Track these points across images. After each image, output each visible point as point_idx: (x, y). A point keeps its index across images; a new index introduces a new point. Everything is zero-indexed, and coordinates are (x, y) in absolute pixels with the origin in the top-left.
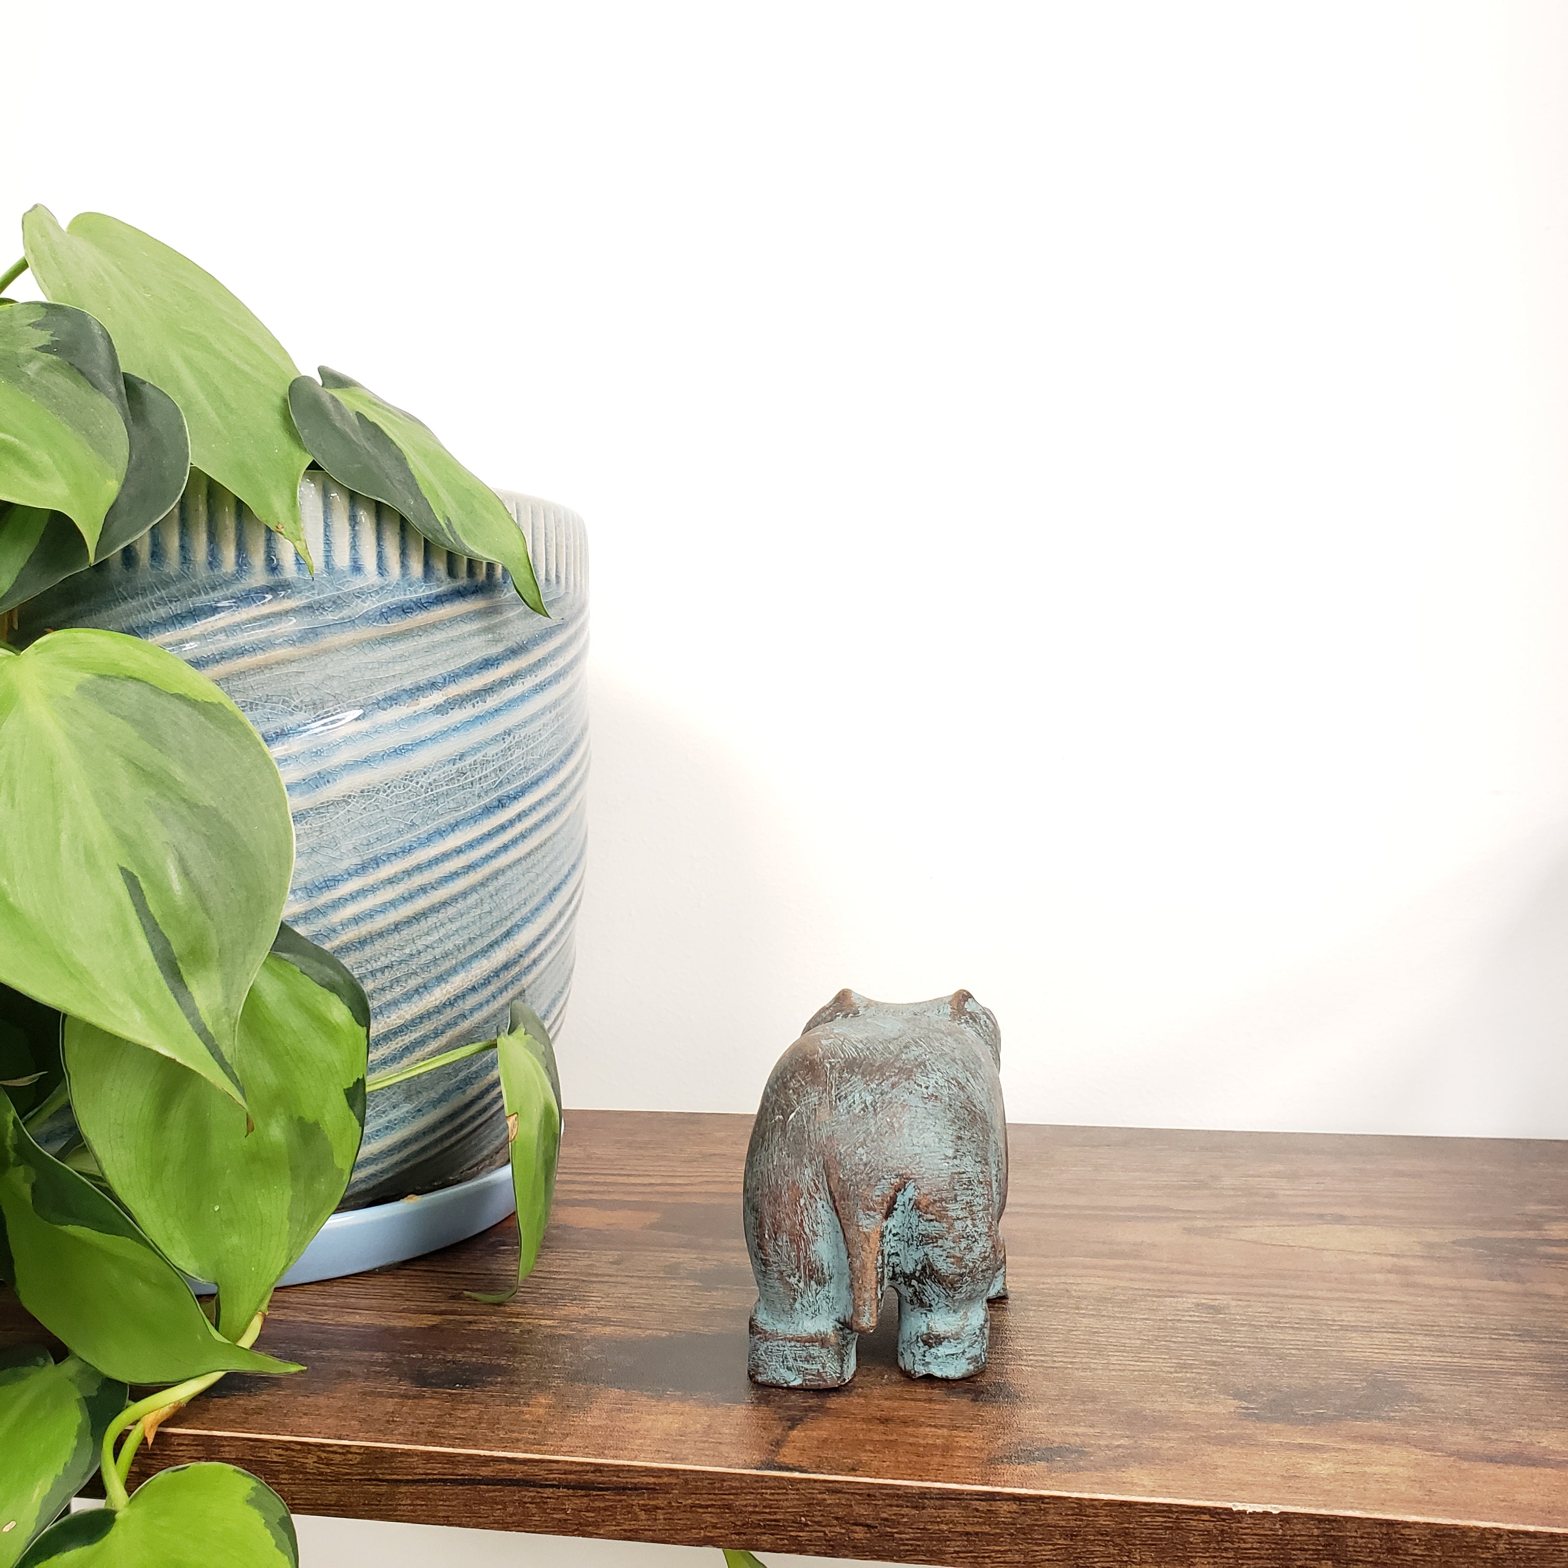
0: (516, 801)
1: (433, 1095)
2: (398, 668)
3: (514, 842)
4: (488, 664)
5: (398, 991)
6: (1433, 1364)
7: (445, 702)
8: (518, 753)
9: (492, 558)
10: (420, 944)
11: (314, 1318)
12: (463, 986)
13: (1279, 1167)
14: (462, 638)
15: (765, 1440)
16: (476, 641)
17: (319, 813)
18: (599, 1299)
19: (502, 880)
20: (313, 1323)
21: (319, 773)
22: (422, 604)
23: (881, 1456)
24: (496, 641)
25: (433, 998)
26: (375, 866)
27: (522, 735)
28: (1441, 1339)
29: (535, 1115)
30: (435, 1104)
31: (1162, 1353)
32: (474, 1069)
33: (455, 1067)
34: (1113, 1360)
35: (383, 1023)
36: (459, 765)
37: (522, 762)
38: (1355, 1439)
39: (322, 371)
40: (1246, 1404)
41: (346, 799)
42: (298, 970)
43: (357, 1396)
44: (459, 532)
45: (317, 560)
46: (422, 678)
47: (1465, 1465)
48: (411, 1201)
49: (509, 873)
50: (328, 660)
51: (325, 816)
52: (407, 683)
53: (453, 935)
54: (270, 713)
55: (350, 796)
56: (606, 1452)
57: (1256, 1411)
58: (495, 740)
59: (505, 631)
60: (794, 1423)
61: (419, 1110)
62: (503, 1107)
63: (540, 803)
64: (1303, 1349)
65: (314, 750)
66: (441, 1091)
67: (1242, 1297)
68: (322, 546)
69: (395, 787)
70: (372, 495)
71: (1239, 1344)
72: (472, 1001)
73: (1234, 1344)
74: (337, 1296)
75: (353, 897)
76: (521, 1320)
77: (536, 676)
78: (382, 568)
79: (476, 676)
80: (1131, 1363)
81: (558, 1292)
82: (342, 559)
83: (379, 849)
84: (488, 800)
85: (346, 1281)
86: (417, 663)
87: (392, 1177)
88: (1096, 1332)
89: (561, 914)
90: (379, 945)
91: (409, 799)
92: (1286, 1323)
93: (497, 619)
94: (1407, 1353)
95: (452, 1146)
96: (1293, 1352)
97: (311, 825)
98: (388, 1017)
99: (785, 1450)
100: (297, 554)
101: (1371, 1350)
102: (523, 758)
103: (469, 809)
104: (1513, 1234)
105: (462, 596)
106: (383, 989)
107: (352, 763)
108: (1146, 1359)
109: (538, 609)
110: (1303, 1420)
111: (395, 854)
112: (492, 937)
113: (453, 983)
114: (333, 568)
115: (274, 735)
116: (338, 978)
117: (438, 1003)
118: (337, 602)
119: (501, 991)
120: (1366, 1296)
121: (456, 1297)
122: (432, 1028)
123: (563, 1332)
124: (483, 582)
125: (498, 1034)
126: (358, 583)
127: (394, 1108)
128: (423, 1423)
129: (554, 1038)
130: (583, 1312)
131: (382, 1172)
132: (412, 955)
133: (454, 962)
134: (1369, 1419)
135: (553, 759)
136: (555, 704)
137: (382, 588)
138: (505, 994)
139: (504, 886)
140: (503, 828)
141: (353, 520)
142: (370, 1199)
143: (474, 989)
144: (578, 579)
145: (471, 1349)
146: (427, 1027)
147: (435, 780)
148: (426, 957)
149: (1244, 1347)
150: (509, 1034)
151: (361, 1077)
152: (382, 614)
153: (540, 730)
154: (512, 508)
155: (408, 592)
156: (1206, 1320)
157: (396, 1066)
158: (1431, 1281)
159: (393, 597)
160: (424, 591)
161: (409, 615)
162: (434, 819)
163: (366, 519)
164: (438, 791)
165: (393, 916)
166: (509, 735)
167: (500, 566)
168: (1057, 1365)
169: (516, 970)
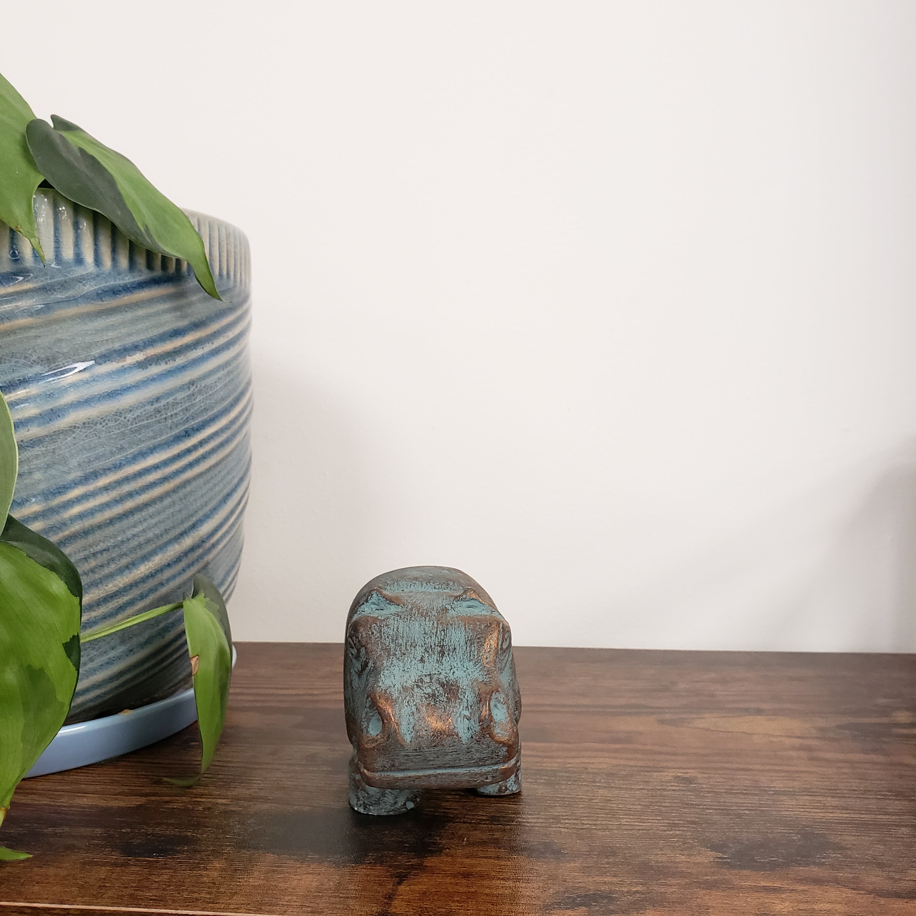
0: (199, 432)
1: (142, 639)
2: (110, 334)
3: (197, 461)
4: (177, 333)
5: (113, 567)
6: (842, 820)
7: (145, 359)
8: (199, 398)
9: (179, 256)
10: (129, 534)
11: (53, 801)
12: (161, 563)
13: (713, 675)
14: (157, 314)
15: (380, 894)
16: (168, 317)
17: (52, 439)
18: (260, 782)
19: (188, 488)
20: (51, 805)
21: (52, 410)
22: (128, 288)
23: (466, 905)
24: (183, 317)
25: (139, 572)
26: (94, 478)
27: (203, 385)
28: (843, 800)
29: (212, 654)
30: (142, 646)
31: (656, 815)
32: (170, 621)
33: (157, 620)
34: (624, 821)
35: (103, 589)
36: (156, 405)
37: (202, 405)
38: (802, 881)
39: (54, 118)
40: (721, 854)
41: (73, 428)
42: (25, 555)
43: (78, 866)
44: (155, 236)
45: (48, 253)
46: (128, 341)
47: (882, 901)
48: (126, 714)
49: (194, 484)
50: (58, 327)
51: (57, 442)
52: (117, 345)
53: (153, 527)
54: (15, 366)
55: (75, 427)
56: (263, 908)
57: (729, 860)
58: (182, 388)
59: (189, 311)
60: (401, 878)
61: (131, 650)
62: (187, 650)
63: (216, 434)
64: (752, 810)
65: (48, 393)
66: (147, 637)
67: (705, 771)
68: (52, 244)
69: (109, 421)
70: (89, 205)
71: (708, 807)
72: (167, 574)
73: (705, 807)
74: (72, 783)
75: (79, 500)
76: (204, 800)
77: (213, 344)
78: (98, 261)
79: (168, 342)
80: (636, 824)
81: (230, 777)
82: (68, 253)
83: (98, 465)
84: (178, 431)
85: (79, 771)
86: (124, 331)
87: (112, 697)
88: (610, 800)
89: (232, 512)
90: (99, 535)
91: (119, 429)
92: (738, 790)
93: (183, 302)
94: (823, 811)
95: (156, 674)
96: (747, 812)
97: (46, 447)
98: (107, 586)
99: (396, 903)
100: (34, 249)
101: (798, 810)
102: (203, 402)
103: (163, 437)
104: (874, 720)
105: (158, 284)
106: (102, 566)
107: (76, 402)
108: (646, 821)
109: (213, 294)
110: (762, 867)
111: (109, 469)
112: (182, 528)
113: (153, 561)
114: (61, 260)
115: (17, 382)
116: (57, 560)
117: (142, 575)
118: (64, 286)
119: (189, 566)
120: (786, 768)
121: (158, 782)
122: (139, 593)
123: (233, 809)
124: (173, 274)
125: (184, 599)
126: (79, 271)
127: (113, 649)
128: (126, 888)
129: (227, 599)
130: (248, 792)
131: (105, 694)
132: (123, 541)
133: (154, 546)
134: (808, 865)
135: (225, 403)
136: (227, 364)
137: (98, 276)
138: (192, 568)
139: (191, 493)
140: (189, 451)
141: (76, 226)
142: (96, 712)
143: (169, 565)
144: (243, 277)
145: (167, 824)
146: (135, 592)
147: (138, 416)
148: (134, 543)
149: (712, 809)
150: (192, 598)
151: (76, 634)
152: (98, 294)
153: (216, 382)
154: (194, 222)
155: (117, 280)
156: (683, 788)
157: (113, 620)
158: (828, 755)
159: (106, 283)
160: (129, 279)
161: (118, 296)
162: (138, 445)
163: (85, 226)
164: (141, 424)
165: (108, 514)
166: (193, 385)
167: (186, 263)
168: (585, 826)
169: (200, 551)
